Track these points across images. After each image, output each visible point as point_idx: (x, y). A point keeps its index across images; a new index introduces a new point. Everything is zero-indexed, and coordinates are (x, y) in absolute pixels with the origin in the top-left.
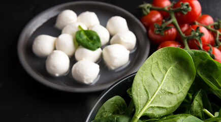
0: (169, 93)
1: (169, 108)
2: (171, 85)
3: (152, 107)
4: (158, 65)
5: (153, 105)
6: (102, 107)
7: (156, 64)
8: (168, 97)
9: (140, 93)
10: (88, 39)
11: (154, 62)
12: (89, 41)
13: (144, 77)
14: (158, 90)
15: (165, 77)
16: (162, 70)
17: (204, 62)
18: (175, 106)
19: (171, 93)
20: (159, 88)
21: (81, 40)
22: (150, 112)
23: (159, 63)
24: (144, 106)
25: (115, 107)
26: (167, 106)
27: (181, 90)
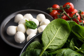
0: (59, 39)
1: (59, 46)
2: (60, 36)
3: (51, 45)
4: (54, 27)
5: (52, 44)
6: (29, 45)
7: (53, 26)
8: (58, 41)
9: (46, 39)
10: (31, 25)
11: (52, 25)
12: (31, 26)
13: (48, 32)
14: (54, 38)
15: (57, 32)
16: (56, 29)
17: (74, 26)
18: (62, 45)
19: (60, 39)
20: (54, 37)
21: (28, 25)
22: (50, 47)
23: (54, 26)
24: (48, 45)
25: (35, 45)
26: (58, 45)
27: (64, 38)
